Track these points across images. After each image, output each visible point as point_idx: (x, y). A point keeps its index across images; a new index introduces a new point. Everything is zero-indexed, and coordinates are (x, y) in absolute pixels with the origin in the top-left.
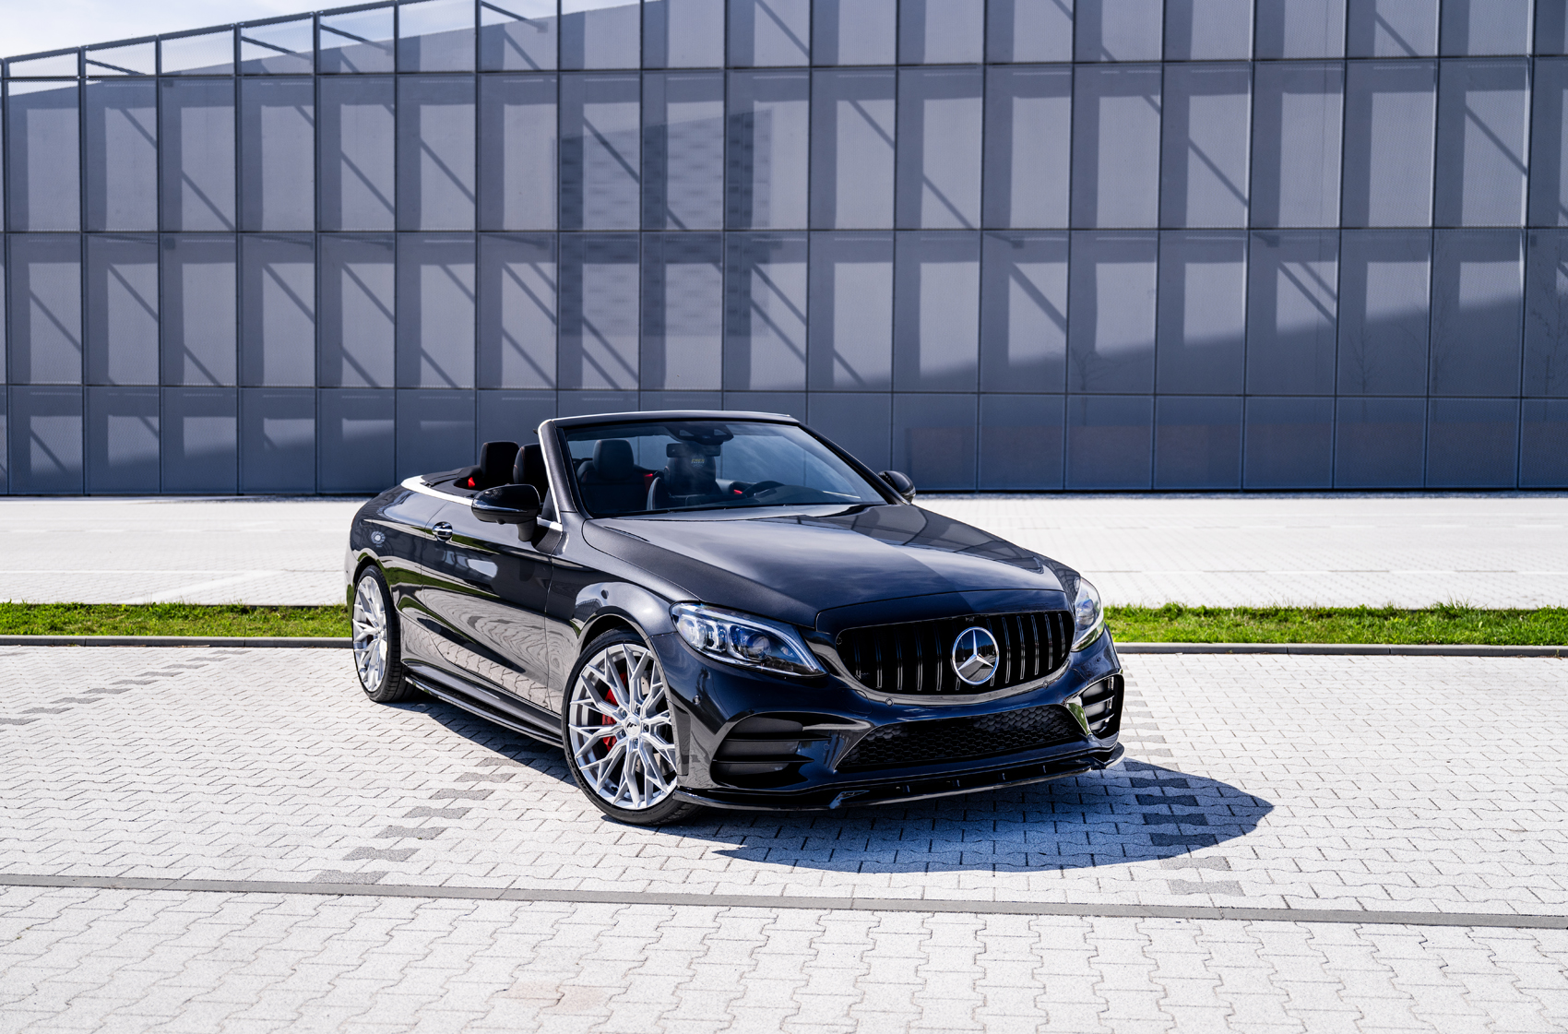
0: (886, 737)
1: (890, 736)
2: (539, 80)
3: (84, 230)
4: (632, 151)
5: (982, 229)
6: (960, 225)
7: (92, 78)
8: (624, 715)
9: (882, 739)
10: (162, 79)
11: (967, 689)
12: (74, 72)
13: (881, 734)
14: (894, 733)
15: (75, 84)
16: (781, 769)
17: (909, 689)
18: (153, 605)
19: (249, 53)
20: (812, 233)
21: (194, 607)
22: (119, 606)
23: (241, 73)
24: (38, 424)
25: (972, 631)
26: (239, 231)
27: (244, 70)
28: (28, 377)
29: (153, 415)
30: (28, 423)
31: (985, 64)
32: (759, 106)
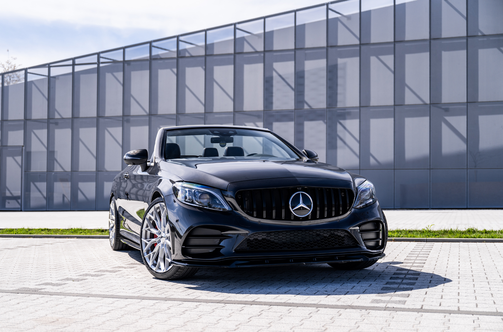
0: (259, 238)
1: (261, 238)
2: (257, 55)
3: (98, 116)
4: (292, 80)
5: (430, 104)
6: (421, 103)
7: (102, 63)
8: (160, 233)
9: (256, 239)
10: (124, 62)
11: (297, 219)
12: (96, 61)
13: (257, 237)
14: (263, 237)
15: (96, 66)
16: (212, 251)
17: (269, 217)
18: (72, 229)
19: (155, 52)
20: (361, 108)
21: (85, 230)
22: (60, 229)
23: (152, 59)
24: (81, 185)
25: (299, 193)
26: (150, 115)
27: (153, 58)
28: (78, 168)
30: (78, 185)
31: (430, 39)
32: (340, 61)
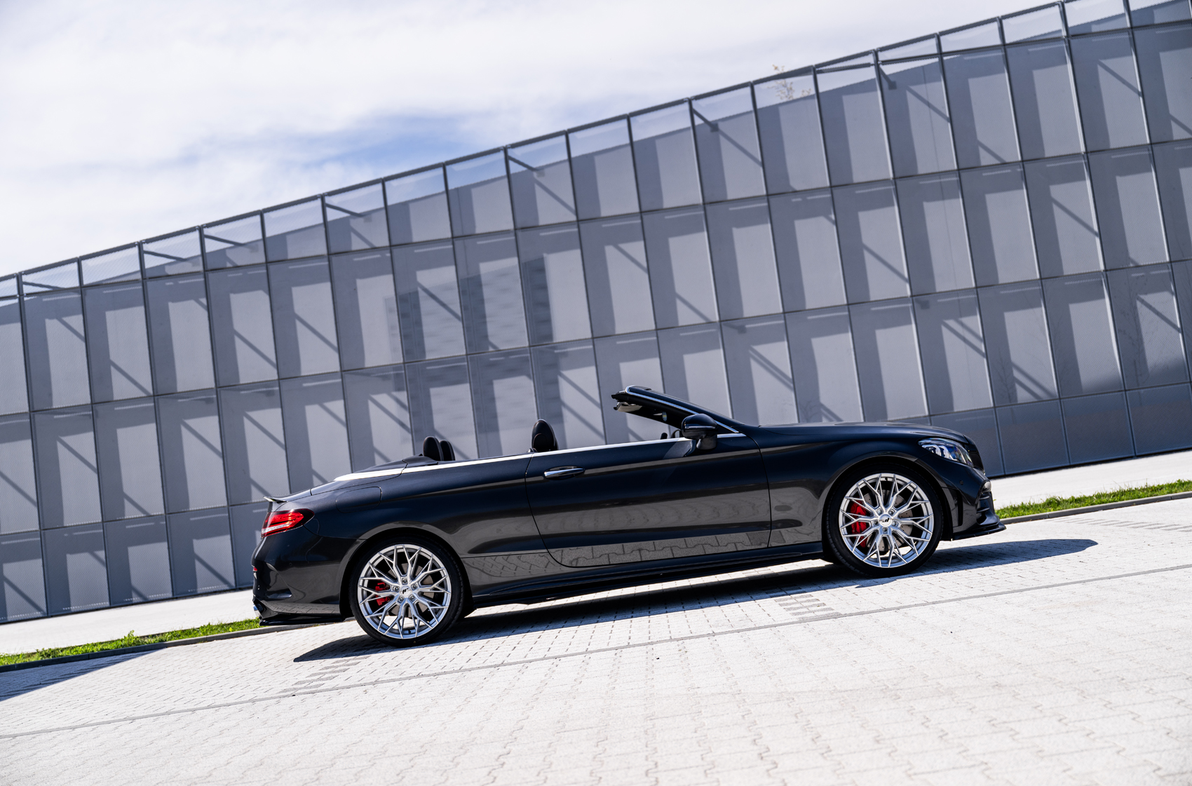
2: (377, 255)
3: (31, 410)
4: (453, 299)
5: (720, 321)
6: (700, 320)
7: (28, 295)
10: (82, 289)
12: (15, 292)
15: (16, 301)
19: (151, 262)
20: (595, 340)
23: (146, 277)
24: (10, 570)
26: (156, 396)
27: (148, 275)
29: (99, 549)
31: (704, 204)
